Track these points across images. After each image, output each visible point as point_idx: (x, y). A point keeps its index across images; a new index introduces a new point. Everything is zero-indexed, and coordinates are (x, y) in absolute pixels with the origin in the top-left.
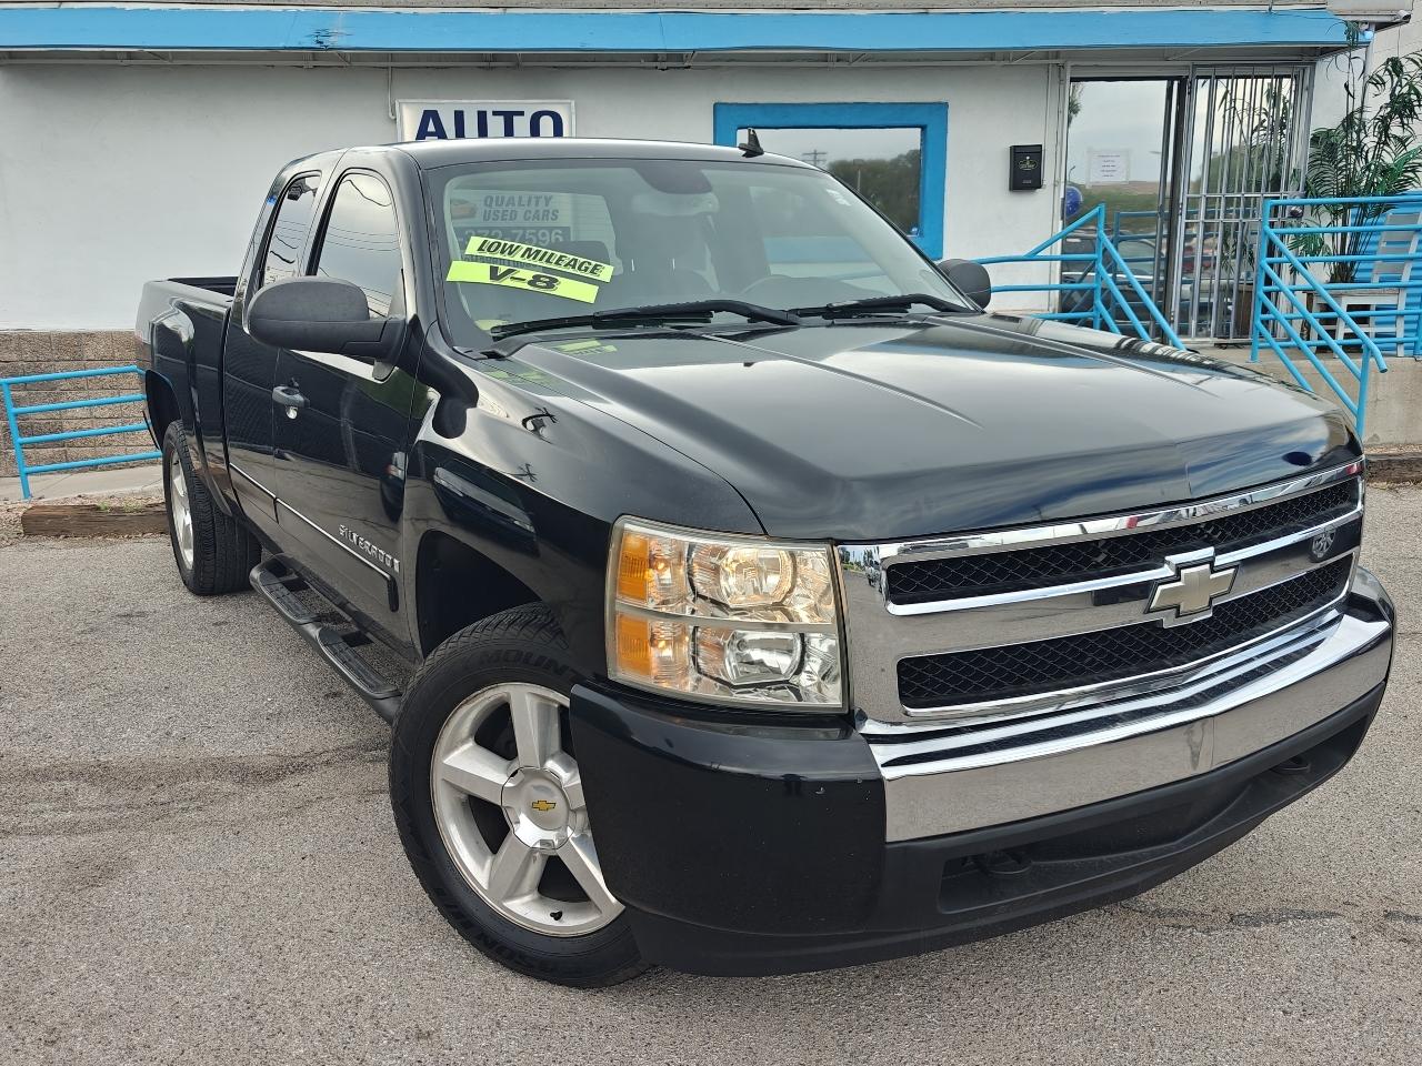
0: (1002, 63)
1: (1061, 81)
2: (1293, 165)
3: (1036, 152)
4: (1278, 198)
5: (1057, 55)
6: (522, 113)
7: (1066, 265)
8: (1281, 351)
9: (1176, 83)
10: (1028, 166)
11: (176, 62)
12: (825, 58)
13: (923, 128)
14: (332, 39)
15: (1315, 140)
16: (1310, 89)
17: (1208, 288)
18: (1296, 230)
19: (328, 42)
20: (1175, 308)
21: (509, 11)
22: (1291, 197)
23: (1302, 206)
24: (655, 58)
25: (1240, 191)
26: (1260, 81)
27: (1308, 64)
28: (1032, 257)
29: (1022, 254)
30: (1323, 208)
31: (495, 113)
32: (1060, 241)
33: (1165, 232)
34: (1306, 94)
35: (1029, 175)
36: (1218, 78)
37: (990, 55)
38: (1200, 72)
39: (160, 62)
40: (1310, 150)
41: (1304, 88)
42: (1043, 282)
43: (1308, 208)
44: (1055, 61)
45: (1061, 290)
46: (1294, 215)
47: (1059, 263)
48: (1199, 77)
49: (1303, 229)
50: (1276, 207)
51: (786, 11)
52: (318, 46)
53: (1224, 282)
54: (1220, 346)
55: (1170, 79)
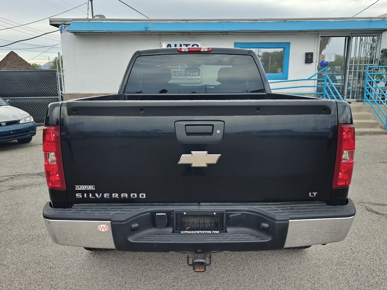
0: (304, 33)
1: (318, 37)
2: (377, 58)
3: (312, 54)
4: (372, 65)
5: (317, 31)
6: (190, 45)
7: (318, 81)
8: (370, 102)
9: (347, 38)
10: (309, 57)
11: (114, 34)
12: (261, 32)
13: (284, 48)
14: (149, 29)
15: (382, 51)
16: (381, 39)
17: (355, 87)
18: (376, 73)
19: (148, 29)
20: (346, 92)
21: (188, 22)
22: (375, 65)
23: (378, 68)
24: (221, 32)
25: (367, 64)
26: (369, 37)
27: (380, 33)
28: (309, 79)
29: (307, 78)
30: (384, 68)
31: (184, 45)
32: (317, 75)
33: (344, 73)
34: (380, 40)
35: (309, 59)
36: (358, 36)
37: (301, 31)
38: (353, 35)
39: (111, 34)
40: (381, 54)
41: (379, 39)
42: (313, 85)
43: (380, 68)
44: (317, 32)
45: (317, 87)
46: (376, 69)
47: (317, 81)
48: (353, 36)
49: (378, 73)
50: (372, 68)
51: (252, 21)
52: (146, 30)
53: (359, 86)
54: (357, 101)
55: (346, 37)
